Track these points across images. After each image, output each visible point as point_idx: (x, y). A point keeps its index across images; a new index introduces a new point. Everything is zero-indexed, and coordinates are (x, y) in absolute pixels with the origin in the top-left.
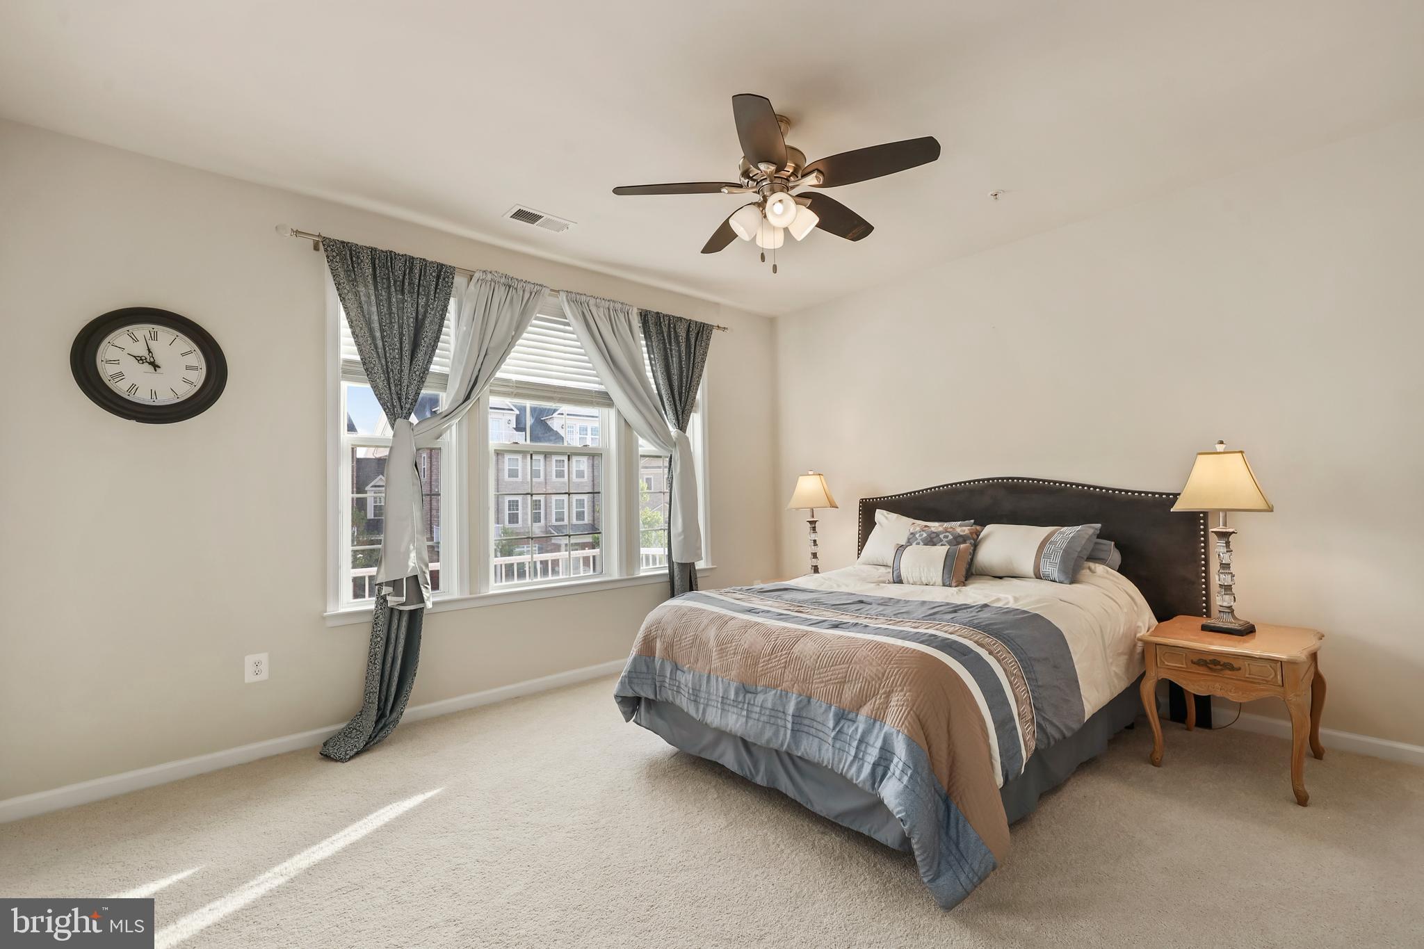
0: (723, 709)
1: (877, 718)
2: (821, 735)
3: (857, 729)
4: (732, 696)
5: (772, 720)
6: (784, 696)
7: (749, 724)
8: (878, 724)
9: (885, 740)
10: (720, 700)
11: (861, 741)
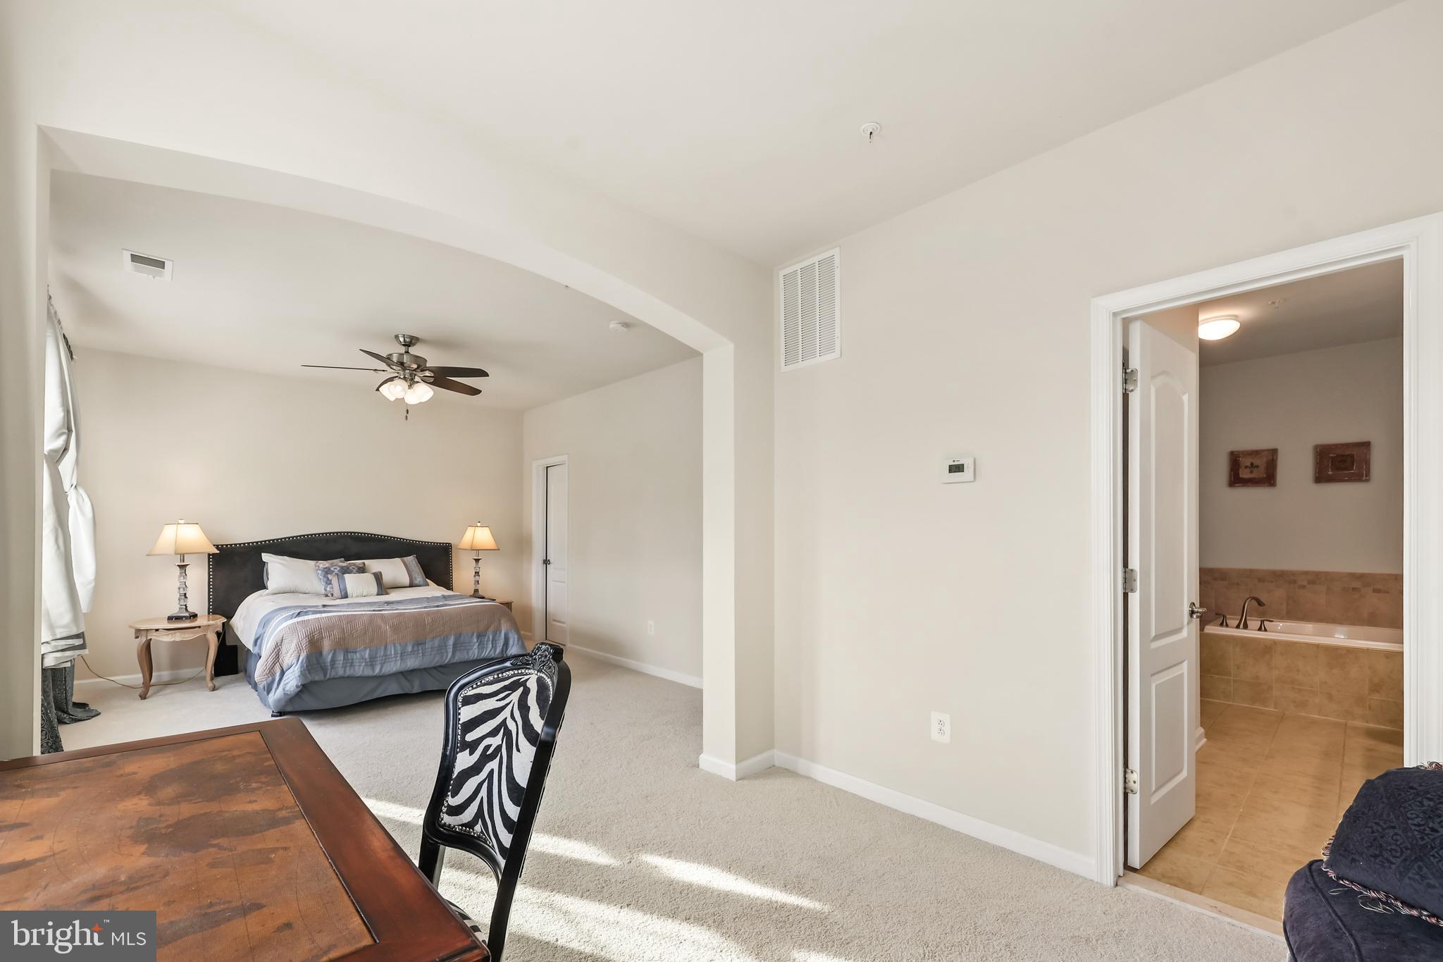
0: (402, 660)
1: (498, 630)
2: (468, 648)
3: (489, 638)
4: (410, 649)
5: (439, 652)
6: (446, 639)
7: (425, 659)
8: (498, 632)
9: (505, 635)
10: (399, 655)
11: (492, 641)
